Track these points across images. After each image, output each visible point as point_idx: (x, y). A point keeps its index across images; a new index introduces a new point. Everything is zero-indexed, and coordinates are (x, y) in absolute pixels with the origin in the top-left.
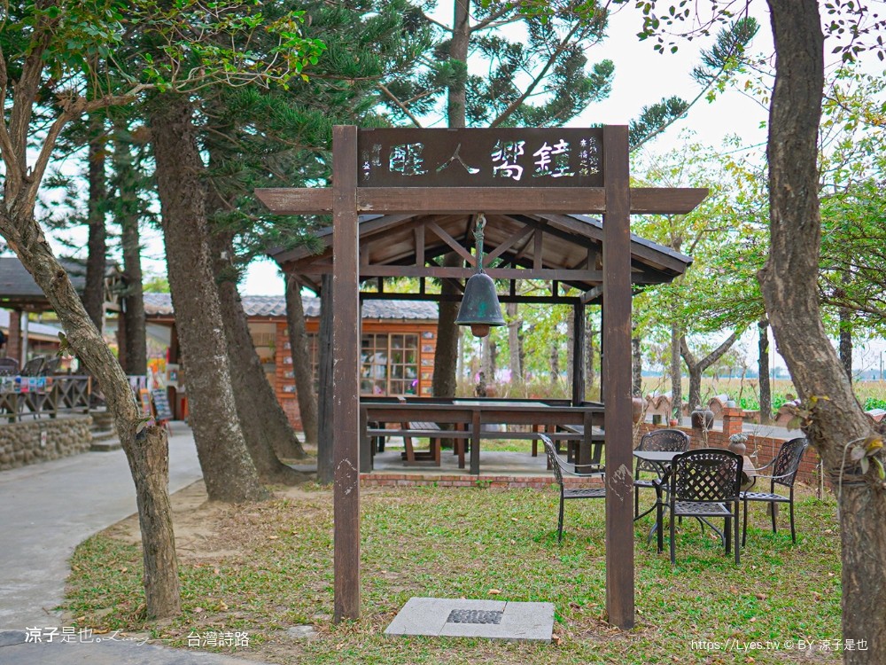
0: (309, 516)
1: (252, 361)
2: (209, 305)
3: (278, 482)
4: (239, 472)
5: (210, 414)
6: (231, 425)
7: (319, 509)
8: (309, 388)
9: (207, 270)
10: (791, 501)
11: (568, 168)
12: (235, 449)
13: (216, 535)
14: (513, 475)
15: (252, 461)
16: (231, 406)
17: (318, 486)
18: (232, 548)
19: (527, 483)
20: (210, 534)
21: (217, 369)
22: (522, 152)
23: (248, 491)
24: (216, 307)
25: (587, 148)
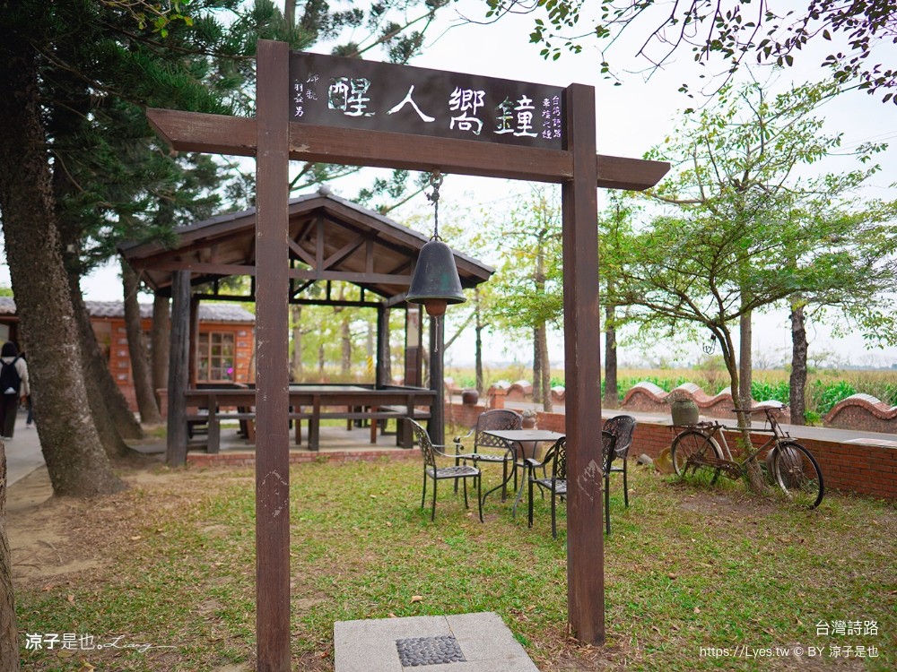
0: (168, 506)
1: (94, 353)
2: (58, 290)
3: (125, 465)
4: (91, 465)
5: (57, 406)
6: (82, 416)
7: (178, 497)
8: (145, 376)
9: (56, 254)
10: (624, 470)
11: (530, 127)
12: (87, 441)
13: (66, 539)
14: (348, 450)
15: (105, 453)
16: (82, 397)
17: (167, 468)
18: (88, 557)
19: (360, 456)
20: (57, 539)
21: (67, 357)
22: (482, 104)
23: (100, 484)
24: (65, 293)
25: (551, 108)
